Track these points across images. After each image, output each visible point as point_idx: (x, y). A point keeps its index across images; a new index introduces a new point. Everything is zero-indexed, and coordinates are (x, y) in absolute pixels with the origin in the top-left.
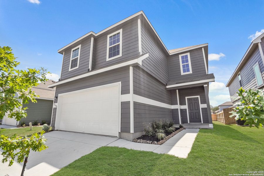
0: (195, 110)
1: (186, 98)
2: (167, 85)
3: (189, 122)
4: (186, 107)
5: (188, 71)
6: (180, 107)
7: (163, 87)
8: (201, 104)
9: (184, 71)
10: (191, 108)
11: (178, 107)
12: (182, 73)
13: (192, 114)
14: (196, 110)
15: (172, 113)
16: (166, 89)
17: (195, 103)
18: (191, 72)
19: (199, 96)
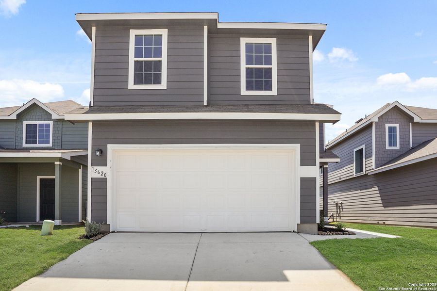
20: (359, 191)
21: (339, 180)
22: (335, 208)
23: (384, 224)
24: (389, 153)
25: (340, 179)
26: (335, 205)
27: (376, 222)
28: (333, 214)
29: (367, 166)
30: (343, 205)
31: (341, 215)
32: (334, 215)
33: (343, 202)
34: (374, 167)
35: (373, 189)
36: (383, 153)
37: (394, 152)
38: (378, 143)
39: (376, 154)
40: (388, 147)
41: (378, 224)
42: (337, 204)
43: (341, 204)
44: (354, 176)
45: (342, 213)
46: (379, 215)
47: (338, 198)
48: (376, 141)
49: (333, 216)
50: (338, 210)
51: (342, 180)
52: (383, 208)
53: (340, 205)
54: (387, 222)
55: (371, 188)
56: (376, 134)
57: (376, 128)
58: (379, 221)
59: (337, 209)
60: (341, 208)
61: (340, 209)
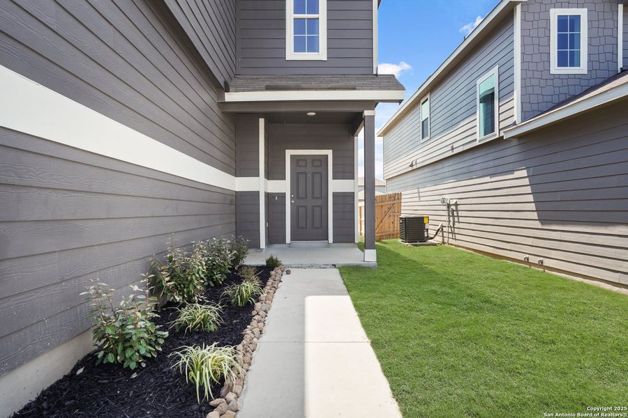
0: (313, 198)
1: (289, 153)
2: (228, 91)
3: (288, 240)
4: (283, 186)
5: (313, 47)
6: (266, 186)
7: (213, 95)
8: (333, 179)
9: (299, 47)
10: (302, 194)
11: (259, 184)
12: (291, 54)
13: (302, 210)
14: (317, 198)
15: (233, 207)
16: (223, 104)
17: (313, 174)
18: (322, 54)
19: (329, 153)
20: (487, 179)
21: (450, 153)
22: (446, 213)
23: (541, 264)
24: (557, 83)
25: (453, 149)
26: (445, 208)
27: (522, 257)
28: (443, 226)
29: (502, 117)
30: (460, 208)
31: (456, 231)
32: (445, 229)
33: (459, 202)
34: (517, 117)
35: (517, 174)
36: (543, 83)
37: (571, 82)
38: (528, 58)
39: (524, 87)
40: (555, 69)
41: (527, 261)
42: (449, 205)
43: (456, 205)
44: (477, 143)
45: (457, 225)
46: (529, 241)
47: (451, 191)
48: (523, 54)
49: (443, 232)
50: (451, 218)
51: (456, 151)
52: (538, 224)
53: (453, 207)
54: (547, 262)
55: (512, 172)
56: (523, 36)
57: (523, 20)
58: (530, 256)
59: (449, 216)
60: (455, 213)
61: (453, 216)
